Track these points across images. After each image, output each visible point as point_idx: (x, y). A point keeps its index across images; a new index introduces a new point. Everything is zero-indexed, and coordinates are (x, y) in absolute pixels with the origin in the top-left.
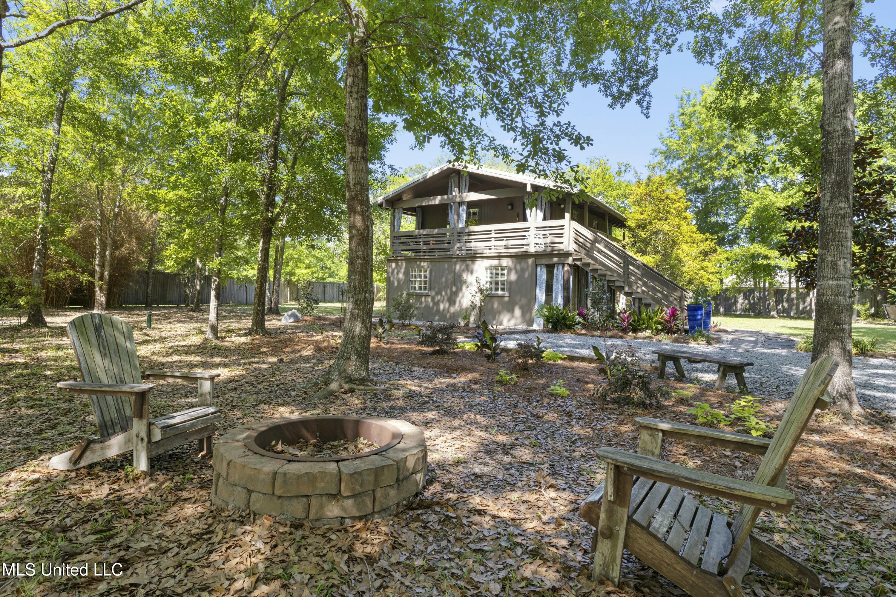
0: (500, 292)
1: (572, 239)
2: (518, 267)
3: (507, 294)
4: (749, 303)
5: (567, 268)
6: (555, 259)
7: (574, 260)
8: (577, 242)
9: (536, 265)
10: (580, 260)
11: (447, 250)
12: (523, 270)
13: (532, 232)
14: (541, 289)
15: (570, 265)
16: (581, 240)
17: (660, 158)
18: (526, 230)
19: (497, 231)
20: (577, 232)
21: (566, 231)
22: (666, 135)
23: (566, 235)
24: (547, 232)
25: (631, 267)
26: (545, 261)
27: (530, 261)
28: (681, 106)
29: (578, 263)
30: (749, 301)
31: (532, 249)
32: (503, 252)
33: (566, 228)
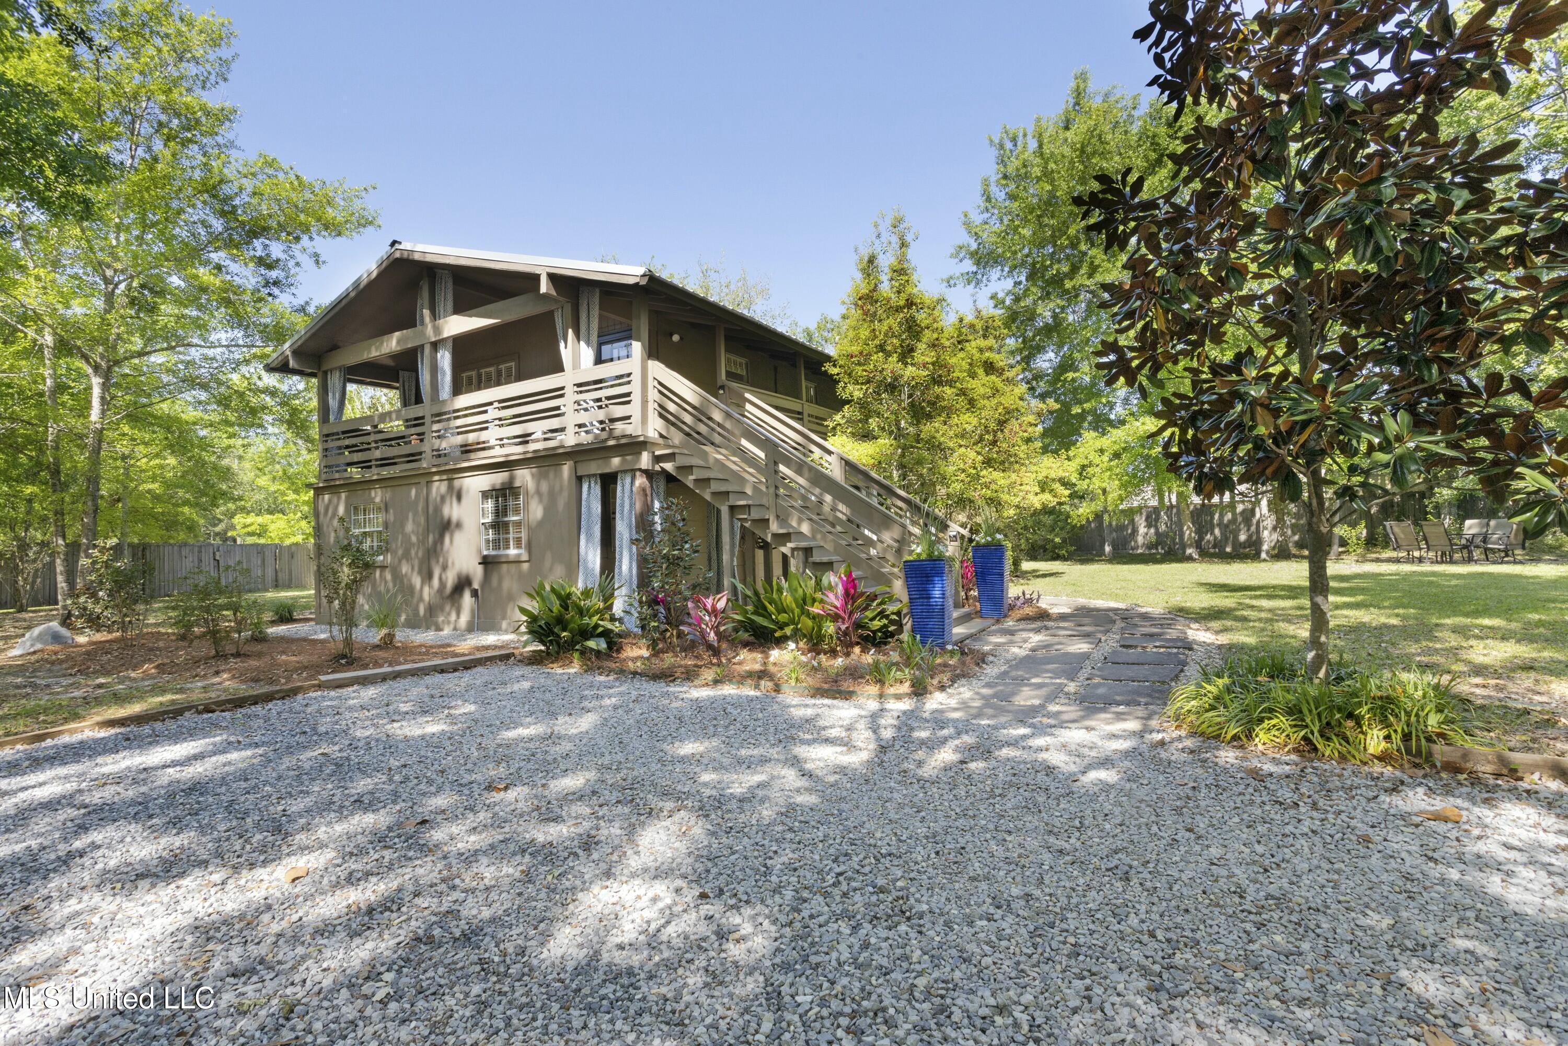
0: (512, 552)
1: (652, 406)
2: (544, 487)
3: (523, 554)
4: (1157, 533)
5: (641, 481)
6: (616, 461)
7: (658, 459)
8: (663, 414)
9: (579, 479)
10: (670, 457)
11: (414, 457)
12: (553, 494)
13: (571, 395)
14: (589, 537)
15: (648, 473)
16: (672, 407)
17: (969, 266)
18: (558, 393)
19: (506, 403)
20: (664, 390)
21: (635, 388)
22: (977, 218)
23: (636, 398)
24: (602, 394)
25: (782, 468)
26: (595, 467)
27: (566, 469)
28: (1002, 162)
29: (668, 466)
30: (1157, 529)
31: (570, 439)
32: (515, 451)
33: (636, 378)
